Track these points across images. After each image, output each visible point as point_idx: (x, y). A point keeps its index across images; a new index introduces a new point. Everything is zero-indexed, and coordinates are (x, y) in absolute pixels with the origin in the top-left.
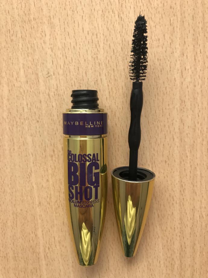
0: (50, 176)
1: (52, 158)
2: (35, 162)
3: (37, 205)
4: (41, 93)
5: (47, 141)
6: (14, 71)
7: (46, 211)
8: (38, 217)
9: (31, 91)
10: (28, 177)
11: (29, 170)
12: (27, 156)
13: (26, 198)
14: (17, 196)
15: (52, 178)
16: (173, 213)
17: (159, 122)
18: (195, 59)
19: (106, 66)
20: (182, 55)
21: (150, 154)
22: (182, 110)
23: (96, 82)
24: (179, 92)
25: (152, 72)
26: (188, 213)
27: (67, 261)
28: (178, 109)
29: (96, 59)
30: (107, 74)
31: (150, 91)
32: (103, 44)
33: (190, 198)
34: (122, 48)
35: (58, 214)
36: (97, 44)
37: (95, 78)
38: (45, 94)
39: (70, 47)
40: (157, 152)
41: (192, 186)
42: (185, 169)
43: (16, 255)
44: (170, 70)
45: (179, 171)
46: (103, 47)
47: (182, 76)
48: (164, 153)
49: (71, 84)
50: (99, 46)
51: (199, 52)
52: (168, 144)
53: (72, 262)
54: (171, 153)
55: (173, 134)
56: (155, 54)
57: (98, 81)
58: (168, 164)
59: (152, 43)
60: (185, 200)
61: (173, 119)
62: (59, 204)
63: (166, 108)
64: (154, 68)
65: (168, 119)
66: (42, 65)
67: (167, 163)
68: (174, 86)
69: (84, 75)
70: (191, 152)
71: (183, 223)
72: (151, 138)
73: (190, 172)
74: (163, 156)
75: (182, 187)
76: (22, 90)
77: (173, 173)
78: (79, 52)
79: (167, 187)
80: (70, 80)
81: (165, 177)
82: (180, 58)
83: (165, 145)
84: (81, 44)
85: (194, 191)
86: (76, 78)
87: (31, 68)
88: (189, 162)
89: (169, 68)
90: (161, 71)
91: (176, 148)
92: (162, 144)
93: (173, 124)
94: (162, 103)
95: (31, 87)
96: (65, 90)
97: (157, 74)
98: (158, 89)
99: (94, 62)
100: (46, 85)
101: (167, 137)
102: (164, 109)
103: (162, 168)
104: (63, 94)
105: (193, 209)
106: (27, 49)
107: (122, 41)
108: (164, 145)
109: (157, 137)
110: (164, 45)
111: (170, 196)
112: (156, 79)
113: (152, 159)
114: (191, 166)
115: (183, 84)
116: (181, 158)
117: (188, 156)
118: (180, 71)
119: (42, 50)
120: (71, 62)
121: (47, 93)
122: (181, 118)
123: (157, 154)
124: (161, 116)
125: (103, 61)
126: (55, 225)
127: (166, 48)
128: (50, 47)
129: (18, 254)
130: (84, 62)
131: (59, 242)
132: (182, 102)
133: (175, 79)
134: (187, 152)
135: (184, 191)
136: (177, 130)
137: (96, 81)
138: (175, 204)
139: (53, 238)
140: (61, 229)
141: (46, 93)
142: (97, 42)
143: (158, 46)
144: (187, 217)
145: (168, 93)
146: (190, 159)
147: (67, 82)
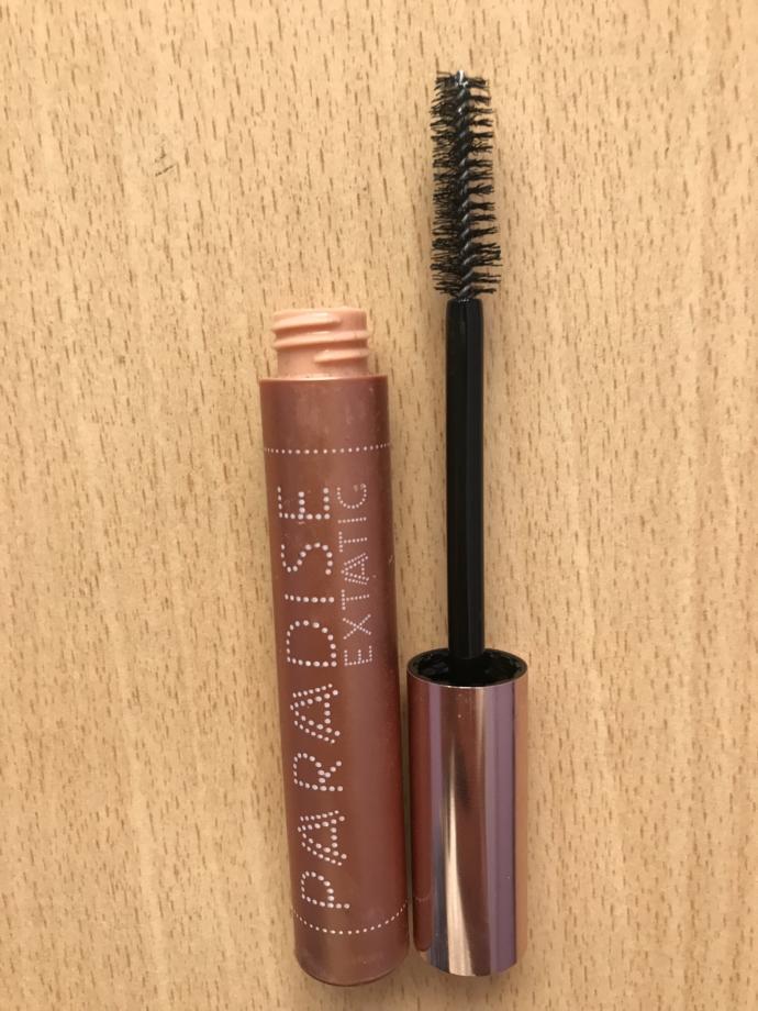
0: (176, 587)
1: (184, 513)
2: (111, 531)
3: (125, 703)
4: (133, 241)
5: (162, 442)
6: (14, 144)
7: (163, 727)
8: (131, 751)
9: (93, 233)
10: (86, 590)
11: (89, 562)
12: (78, 504)
13: (76, 676)
14: (40, 670)
15: (184, 592)
16: (666, 723)
17: (619, 363)
19: (407, 126)
20: (718, 87)
21: (580, 491)
22: (709, 312)
23: (362, 193)
24: (699, 241)
25: (596, 154)
26: (724, 720)
27: (251, 916)
28: (697, 309)
29: (363, 99)
30: (409, 162)
31: (585, 234)
32: (394, 34)
33: (735, 664)
34: (471, 52)
35: (212, 737)
36: (368, 34)
37: (359, 179)
38: (150, 246)
39: (253, 47)
40: (611, 482)
42: (716, 549)
43: (44, 902)
44: (667, 149)
45: (692, 559)
46: (393, 45)
47: (716, 174)
48: (637, 488)
49: (257, 203)
50: (377, 40)
52: (655, 451)
53: (268, 922)
54: (664, 486)
55: (673, 410)
56: (606, 80)
57: (373, 188)
58: (653, 531)
59: (597, 35)
60: (715, 669)
61: (677, 351)
62: (214, 694)
63: (647, 306)
64: (603, 140)
65: (654, 348)
66: (135, 121)
67: (648, 527)
68: (682, 213)
69: (315, 164)
70: (742, 482)
71: (703, 758)
72: (586, 428)
73: (737, 559)
74: (633, 501)
75: (706, 619)
76: (51, 230)
77: (672, 565)
78: (292, 67)
79: (646, 622)
80: (254, 186)
81: (637, 583)
82: (708, 101)
83: (640, 457)
84: (302, 31)
86: (281, 179)
87: (88, 134)
88: (733, 522)
89: (664, 138)
90: (631, 154)
91: (683, 468)
92: (630, 449)
93: (673, 368)
94: (633, 285)
95: (90, 213)
96: (234, 227)
97: (613, 167)
98: (618, 226)
99: (355, 109)
100: (152, 206)
101: (649, 423)
102: (640, 308)
103: (627, 547)
104: (227, 245)
106: (67, 49)
107: (474, 23)
108: (636, 454)
109: (610, 421)
110: (643, 40)
111: (657, 656)
112: (607, 185)
113: (590, 511)
115: (719, 206)
116: (703, 507)
117: (731, 499)
118: (705, 153)
119: (134, 55)
120: (257, 108)
121: (158, 239)
122: (706, 345)
123: (608, 494)
124: (629, 336)
125: (391, 108)
126: (200, 778)
127: (653, 54)
128: (167, 40)
129: (51, 898)
130: (315, 111)
131: (219, 846)
132: (712, 282)
133: (685, 184)
134: (727, 480)
135: (713, 635)
136: (689, 395)
137: (365, 189)
138: (674, 689)
139: (194, 829)
140: (225, 797)
141: (153, 241)
142: (370, 27)
143: (621, 45)
144: (722, 736)
145: (657, 242)
146: (738, 509)
147: (243, 193)
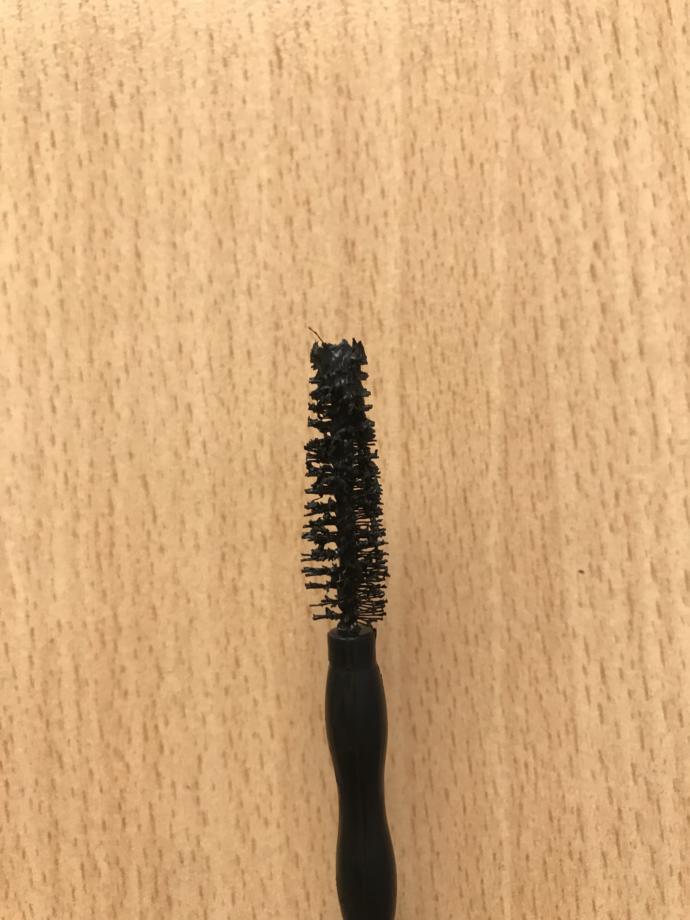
18: (32, 172)
41: (39, 724)
51: (45, 144)
85: (50, 747)
105: (53, 832)
114: (32, 630)
